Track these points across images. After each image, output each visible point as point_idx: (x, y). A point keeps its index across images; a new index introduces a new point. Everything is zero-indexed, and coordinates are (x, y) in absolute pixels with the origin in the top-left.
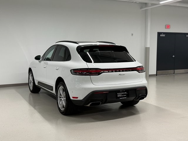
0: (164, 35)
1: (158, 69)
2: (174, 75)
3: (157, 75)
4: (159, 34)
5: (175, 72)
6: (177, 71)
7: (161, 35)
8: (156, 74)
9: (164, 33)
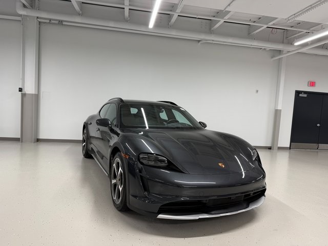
0: (305, 96)
1: (293, 140)
2: (317, 152)
3: (290, 148)
4: (298, 93)
5: (319, 146)
6: (321, 146)
7: (300, 95)
8: (289, 146)
9: (305, 92)
